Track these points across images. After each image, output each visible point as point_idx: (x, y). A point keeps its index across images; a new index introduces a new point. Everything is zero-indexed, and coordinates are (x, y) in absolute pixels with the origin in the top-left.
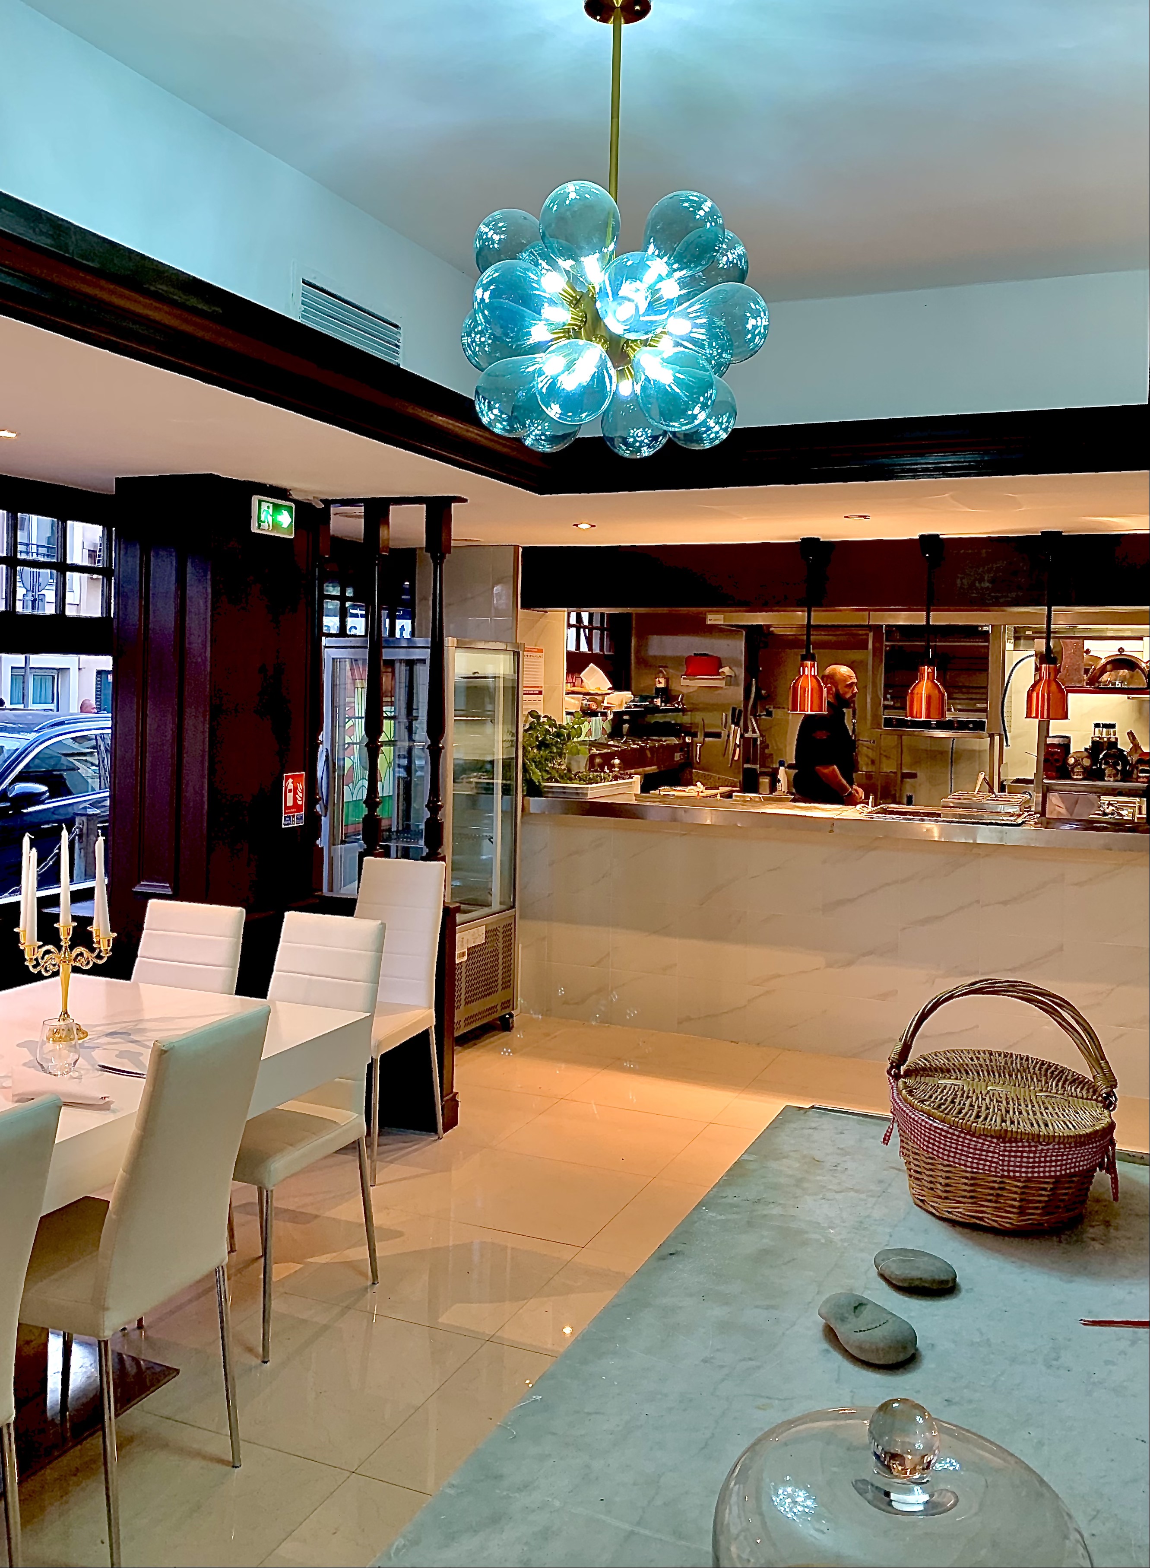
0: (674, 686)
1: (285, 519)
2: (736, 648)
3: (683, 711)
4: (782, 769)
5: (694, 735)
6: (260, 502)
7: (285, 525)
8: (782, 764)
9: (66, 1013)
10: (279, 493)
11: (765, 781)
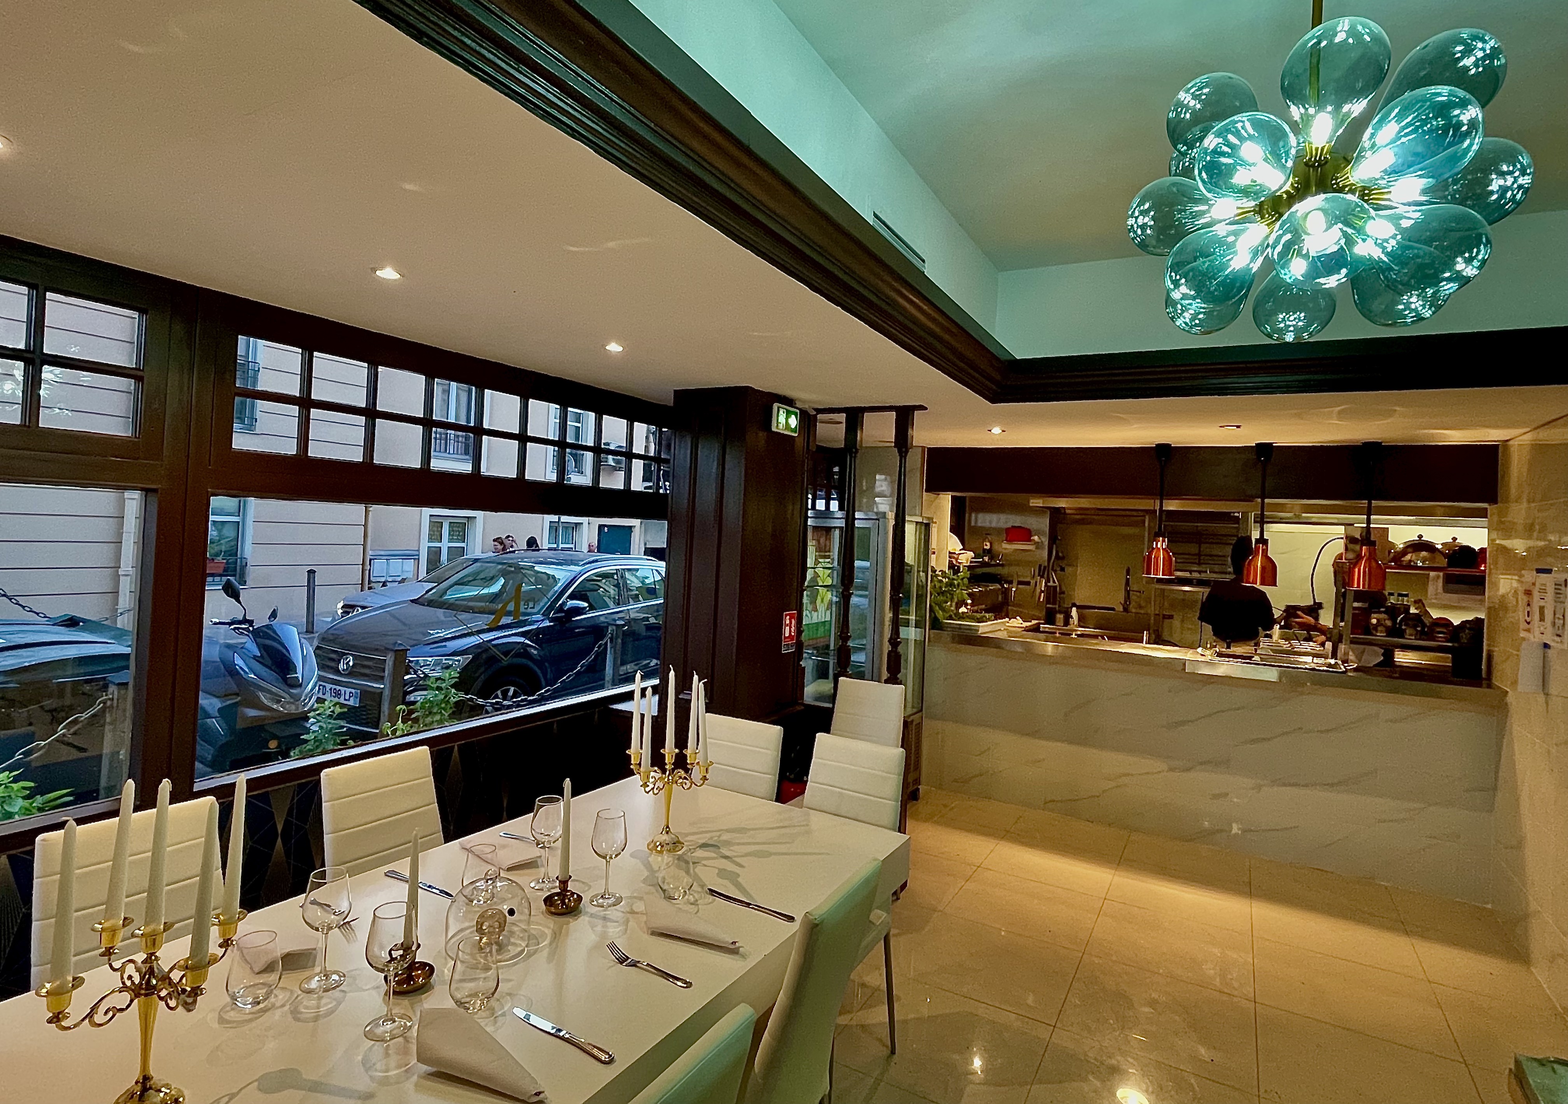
0: (996, 547)
1: (793, 422)
2: (1043, 523)
3: (1002, 565)
4: (1074, 609)
5: (1011, 582)
6: (779, 408)
7: (793, 426)
8: (1074, 605)
9: (668, 827)
10: (788, 401)
11: (1060, 617)
